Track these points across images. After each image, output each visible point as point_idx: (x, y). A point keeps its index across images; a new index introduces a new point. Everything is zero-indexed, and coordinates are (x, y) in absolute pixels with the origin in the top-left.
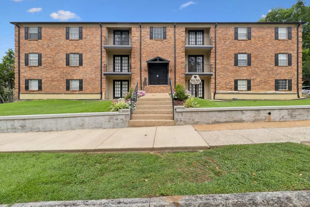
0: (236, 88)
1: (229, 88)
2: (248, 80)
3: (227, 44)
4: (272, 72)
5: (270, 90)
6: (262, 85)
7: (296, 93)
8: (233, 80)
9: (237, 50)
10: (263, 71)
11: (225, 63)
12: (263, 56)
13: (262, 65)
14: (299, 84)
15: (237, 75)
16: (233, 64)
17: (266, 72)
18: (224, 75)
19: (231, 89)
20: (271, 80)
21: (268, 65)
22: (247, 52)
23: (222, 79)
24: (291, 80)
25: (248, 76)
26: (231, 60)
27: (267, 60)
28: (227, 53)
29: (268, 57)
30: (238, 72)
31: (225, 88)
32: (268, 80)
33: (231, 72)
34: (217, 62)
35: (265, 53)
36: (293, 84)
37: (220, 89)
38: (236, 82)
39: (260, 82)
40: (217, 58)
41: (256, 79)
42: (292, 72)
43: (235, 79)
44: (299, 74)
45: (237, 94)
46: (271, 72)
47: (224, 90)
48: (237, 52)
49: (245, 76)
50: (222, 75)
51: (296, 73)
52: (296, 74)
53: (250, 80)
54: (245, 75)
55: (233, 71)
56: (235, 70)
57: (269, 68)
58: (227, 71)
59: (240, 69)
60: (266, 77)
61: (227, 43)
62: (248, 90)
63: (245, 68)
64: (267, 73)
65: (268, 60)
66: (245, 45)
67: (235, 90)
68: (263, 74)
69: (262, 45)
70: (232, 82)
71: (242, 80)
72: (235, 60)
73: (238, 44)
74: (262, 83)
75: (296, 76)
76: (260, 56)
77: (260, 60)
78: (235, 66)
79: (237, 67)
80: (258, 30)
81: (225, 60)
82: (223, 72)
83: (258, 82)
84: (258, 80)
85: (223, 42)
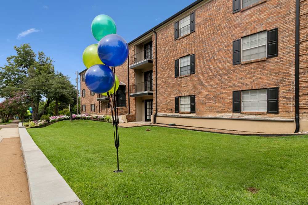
0: (177, 110)
1: (170, 109)
2: (191, 96)
3: (167, 50)
4: (228, 77)
5: (224, 112)
6: (210, 103)
7: (293, 119)
8: (173, 97)
9: (178, 54)
10: (213, 77)
11: (166, 76)
12: (211, 52)
13: (209, 68)
14: (301, 98)
15: (178, 90)
16: (173, 76)
17: (217, 78)
18: (164, 92)
19: (172, 110)
20: (227, 93)
21: (220, 65)
22: (190, 53)
23: (163, 97)
24: (277, 88)
25: (192, 90)
26: (171, 70)
27: (220, 55)
28: (167, 61)
29: (220, 50)
30: (179, 85)
31: (165, 110)
32: (221, 93)
33: (171, 87)
34: (158, 76)
35: (216, 44)
36: (284, 97)
37: (161, 111)
38: (177, 100)
39: (208, 97)
40: (158, 72)
41: (201, 92)
42: (280, 69)
43: (176, 96)
44: (301, 71)
45: (178, 117)
46: (226, 77)
47: (165, 111)
48: (177, 58)
49: (188, 91)
50: (163, 92)
51: (292, 71)
52: (293, 73)
53: (195, 96)
54: (187, 89)
55: (174, 85)
56: (176, 83)
57: (223, 69)
58: (167, 86)
59: (181, 80)
60: (218, 88)
61: (167, 48)
62: (191, 113)
63: (188, 78)
64: (219, 80)
65: (220, 57)
66: (187, 43)
67: (176, 112)
68: (211, 83)
69: (210, 33)
70: (172, 100)
71: (185, 96)
72: (175, 69)
73: (179, 45)
74: (210, 99)
75: (293, 78)
76: (207, 53)
77: (207, 60)
78: (175, 78)
79: (178, 79)
80: (203, 10)
81: (166, 71)
82: (164, 88)
83: (204, 97)
84: (204, 94)
85: (163, 49)
